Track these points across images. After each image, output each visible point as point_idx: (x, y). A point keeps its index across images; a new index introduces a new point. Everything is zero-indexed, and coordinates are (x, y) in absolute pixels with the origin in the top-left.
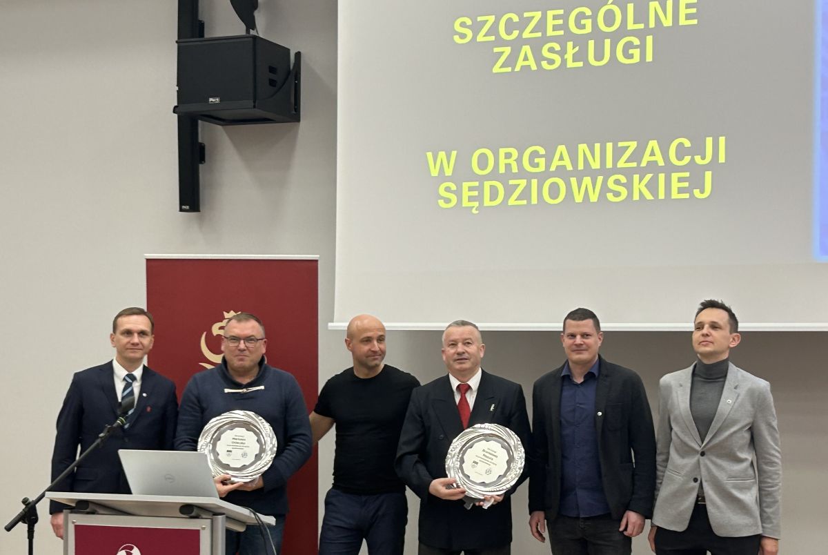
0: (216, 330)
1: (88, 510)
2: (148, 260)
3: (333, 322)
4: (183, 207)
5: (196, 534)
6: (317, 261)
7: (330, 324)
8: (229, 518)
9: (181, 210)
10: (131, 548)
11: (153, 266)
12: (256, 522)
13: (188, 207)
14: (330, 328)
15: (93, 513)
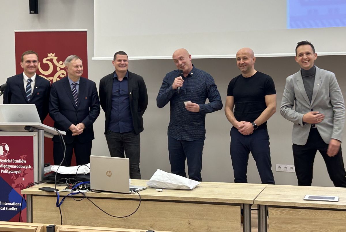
0: (44, 61)
2: (15, 32)
3: (93, 57)
4: (31, 12)
5: (31, 138)
6: (86, 32)
7: (92, 58)
8: (46, 132)
9: (30, 13)
10: (5, 145)
11: (18, 35)
12: (58, 134)
13: (33, 12)
14: (92, 60)
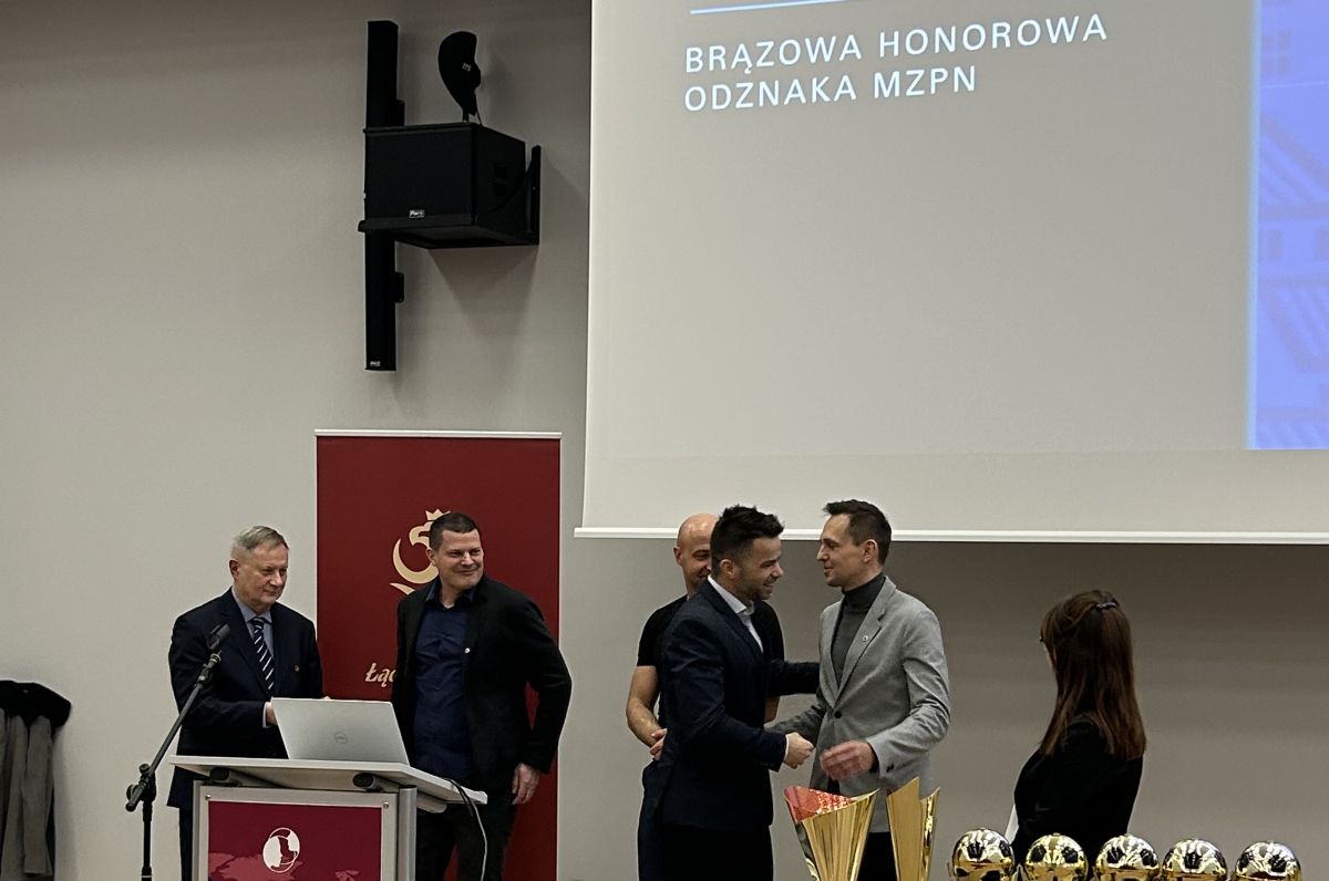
0: (415, 536)
1: (227, 781)
2: (318, 437)
3: (581, 526)
4: (372, 363)
5: (376, 813)
6: (559, 440)
7: (577, 530)
8: (423, 794)
9: (369, 367)
10: (288, 834)
11: (329, 449)
12: (461, 798)
13: (378, 364)
14: (576, 536)
15: (234, 784)
